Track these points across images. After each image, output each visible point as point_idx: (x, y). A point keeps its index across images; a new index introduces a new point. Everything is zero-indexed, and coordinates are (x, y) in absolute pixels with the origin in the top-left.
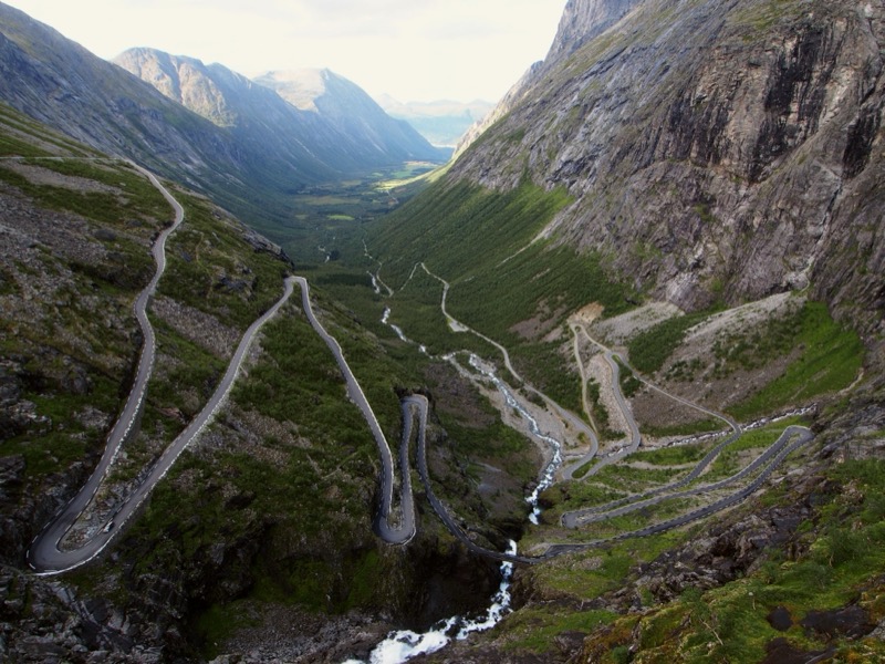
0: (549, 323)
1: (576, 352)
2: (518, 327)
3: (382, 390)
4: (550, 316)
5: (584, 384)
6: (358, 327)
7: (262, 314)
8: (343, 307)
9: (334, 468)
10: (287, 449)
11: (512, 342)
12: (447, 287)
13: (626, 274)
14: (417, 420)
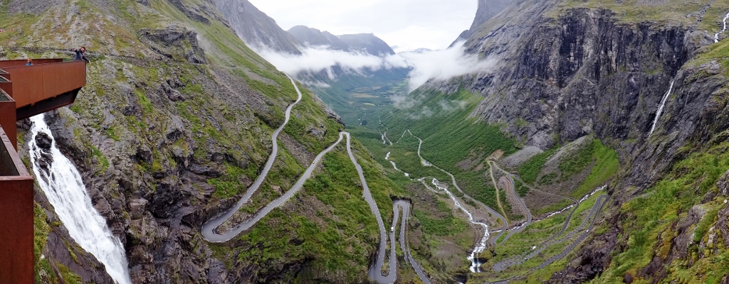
0: (475, 162)
1: (492, 175)
2: (460, 164)
3: (383, 195)
4: (476, 158)
5: (497, 191)
6: (373, 161)
7: (326, 148)
8: (366, 150)
9: (351, 235)
10: (327, 220)
11: (456, 172)
12: (421, 142)
13: (513, 134)
14: (401, 213)
